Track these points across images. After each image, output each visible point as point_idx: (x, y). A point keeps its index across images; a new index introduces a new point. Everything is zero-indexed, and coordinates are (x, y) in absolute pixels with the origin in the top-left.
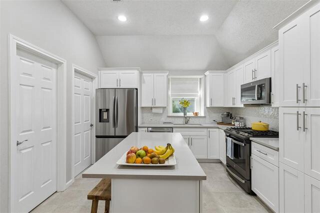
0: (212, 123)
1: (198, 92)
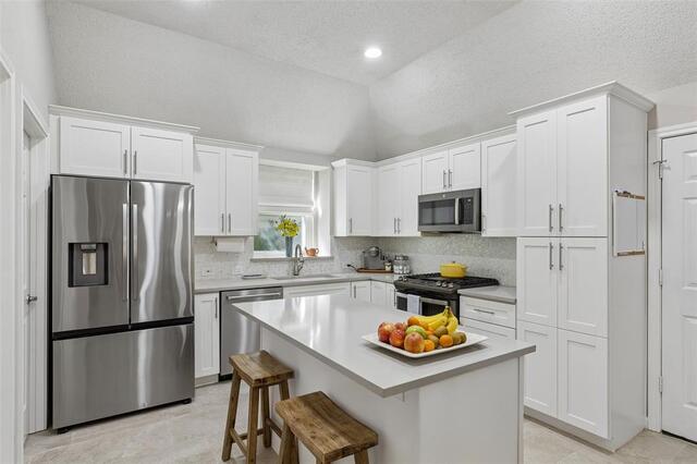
0: (344, 271)
1: (312, 203)
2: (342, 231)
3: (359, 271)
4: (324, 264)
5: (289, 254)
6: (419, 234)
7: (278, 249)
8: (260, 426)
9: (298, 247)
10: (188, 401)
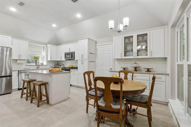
1: (42, 53)
2: (49, 59)
3: (53, 68)
4: (45, 66)
5: (36, 64)
6: (65, 60)
7: (34, 63)
8: (29, 92)
9: (38, 62)
10: (11, 93)
